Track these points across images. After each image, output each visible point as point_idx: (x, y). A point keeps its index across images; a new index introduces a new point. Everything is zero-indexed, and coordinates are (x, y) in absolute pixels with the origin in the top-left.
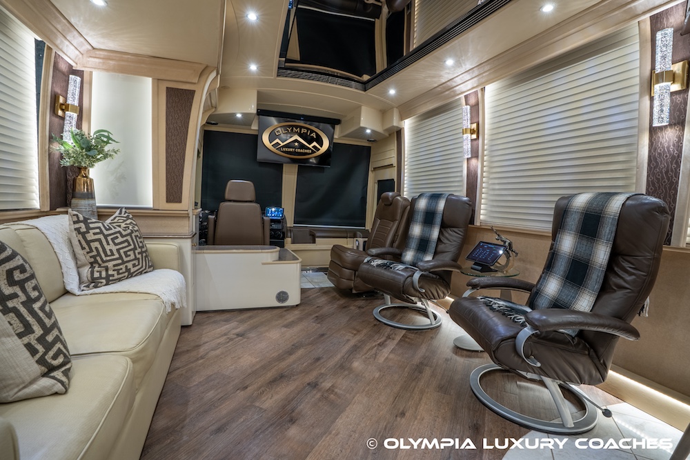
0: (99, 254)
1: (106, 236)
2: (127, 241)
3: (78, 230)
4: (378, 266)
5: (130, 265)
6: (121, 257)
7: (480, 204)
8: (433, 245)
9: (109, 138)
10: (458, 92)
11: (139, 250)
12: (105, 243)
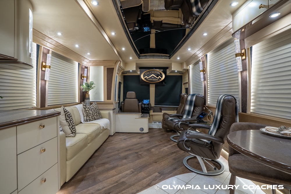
0: (88, 114)
1: (90, 109)
2: (94, 110)
3: (84, 107)
4: (170, 120)
5: (95, 117)
6: (93, 115)
7: (208, 98)
8: (191, 113)
9: (93, 83)
10: (199, 57)
11: (98, 113)
12: (89, 111)
